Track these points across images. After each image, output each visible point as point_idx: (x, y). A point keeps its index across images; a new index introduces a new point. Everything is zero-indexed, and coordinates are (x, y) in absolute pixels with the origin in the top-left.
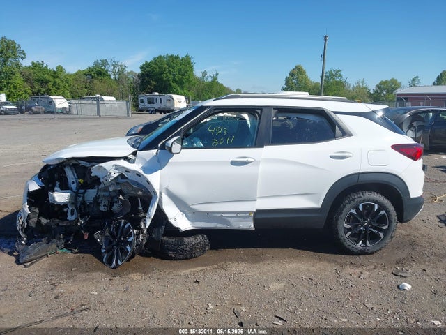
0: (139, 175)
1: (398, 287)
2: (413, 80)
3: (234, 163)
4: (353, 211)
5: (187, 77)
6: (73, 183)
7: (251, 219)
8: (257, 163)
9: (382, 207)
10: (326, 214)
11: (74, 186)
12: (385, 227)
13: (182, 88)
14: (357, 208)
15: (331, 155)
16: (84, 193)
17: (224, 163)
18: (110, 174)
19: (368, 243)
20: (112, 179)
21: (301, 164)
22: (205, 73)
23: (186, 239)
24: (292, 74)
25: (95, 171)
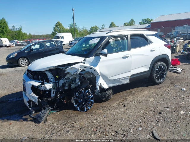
0: (91, 68)
1: (182, 90)
2: (102, 26)
3: (123, 58)
4: (157, 69)
5: (5, 29)
6: (52, 78)
7: (129, 79)
8: (131, 56)
9: (164, 66)
10: (150, 72)
11: (52, 80)
12: (165, 73)
13: (3, 35)
14: (158, 68)
15: (150, 50)
16: (58, 82)
17: (119, 58)
18: (79, 70)
19: (161, 80)
20: (79, 72)
21: (143, 55)
22: (14, 27)
23: (107, 92)
24: (56, 26)
25: (68, 70)
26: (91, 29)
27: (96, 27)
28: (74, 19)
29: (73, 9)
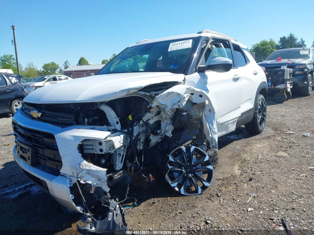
0: (201, 96)
1: (304, 136)
2: (66, 63)
3: (234, 80)
4: (260, 107)
6: (117, 123)
8: (241, 79)
11: (118, 127)
12: (265, 114)
18: (184, 97)
19: (263, 125)
20: (185, 103)
26: (43, 67)
27: (53, 64)
28: (15, 45)
29: (13, 27)
